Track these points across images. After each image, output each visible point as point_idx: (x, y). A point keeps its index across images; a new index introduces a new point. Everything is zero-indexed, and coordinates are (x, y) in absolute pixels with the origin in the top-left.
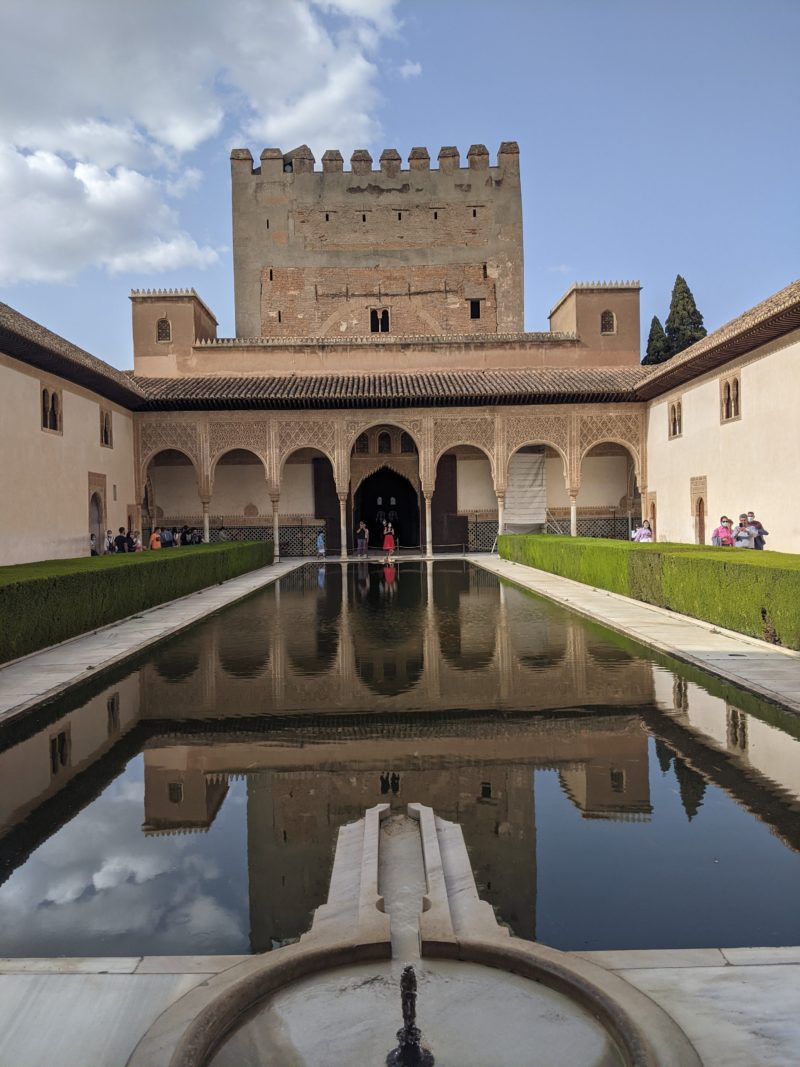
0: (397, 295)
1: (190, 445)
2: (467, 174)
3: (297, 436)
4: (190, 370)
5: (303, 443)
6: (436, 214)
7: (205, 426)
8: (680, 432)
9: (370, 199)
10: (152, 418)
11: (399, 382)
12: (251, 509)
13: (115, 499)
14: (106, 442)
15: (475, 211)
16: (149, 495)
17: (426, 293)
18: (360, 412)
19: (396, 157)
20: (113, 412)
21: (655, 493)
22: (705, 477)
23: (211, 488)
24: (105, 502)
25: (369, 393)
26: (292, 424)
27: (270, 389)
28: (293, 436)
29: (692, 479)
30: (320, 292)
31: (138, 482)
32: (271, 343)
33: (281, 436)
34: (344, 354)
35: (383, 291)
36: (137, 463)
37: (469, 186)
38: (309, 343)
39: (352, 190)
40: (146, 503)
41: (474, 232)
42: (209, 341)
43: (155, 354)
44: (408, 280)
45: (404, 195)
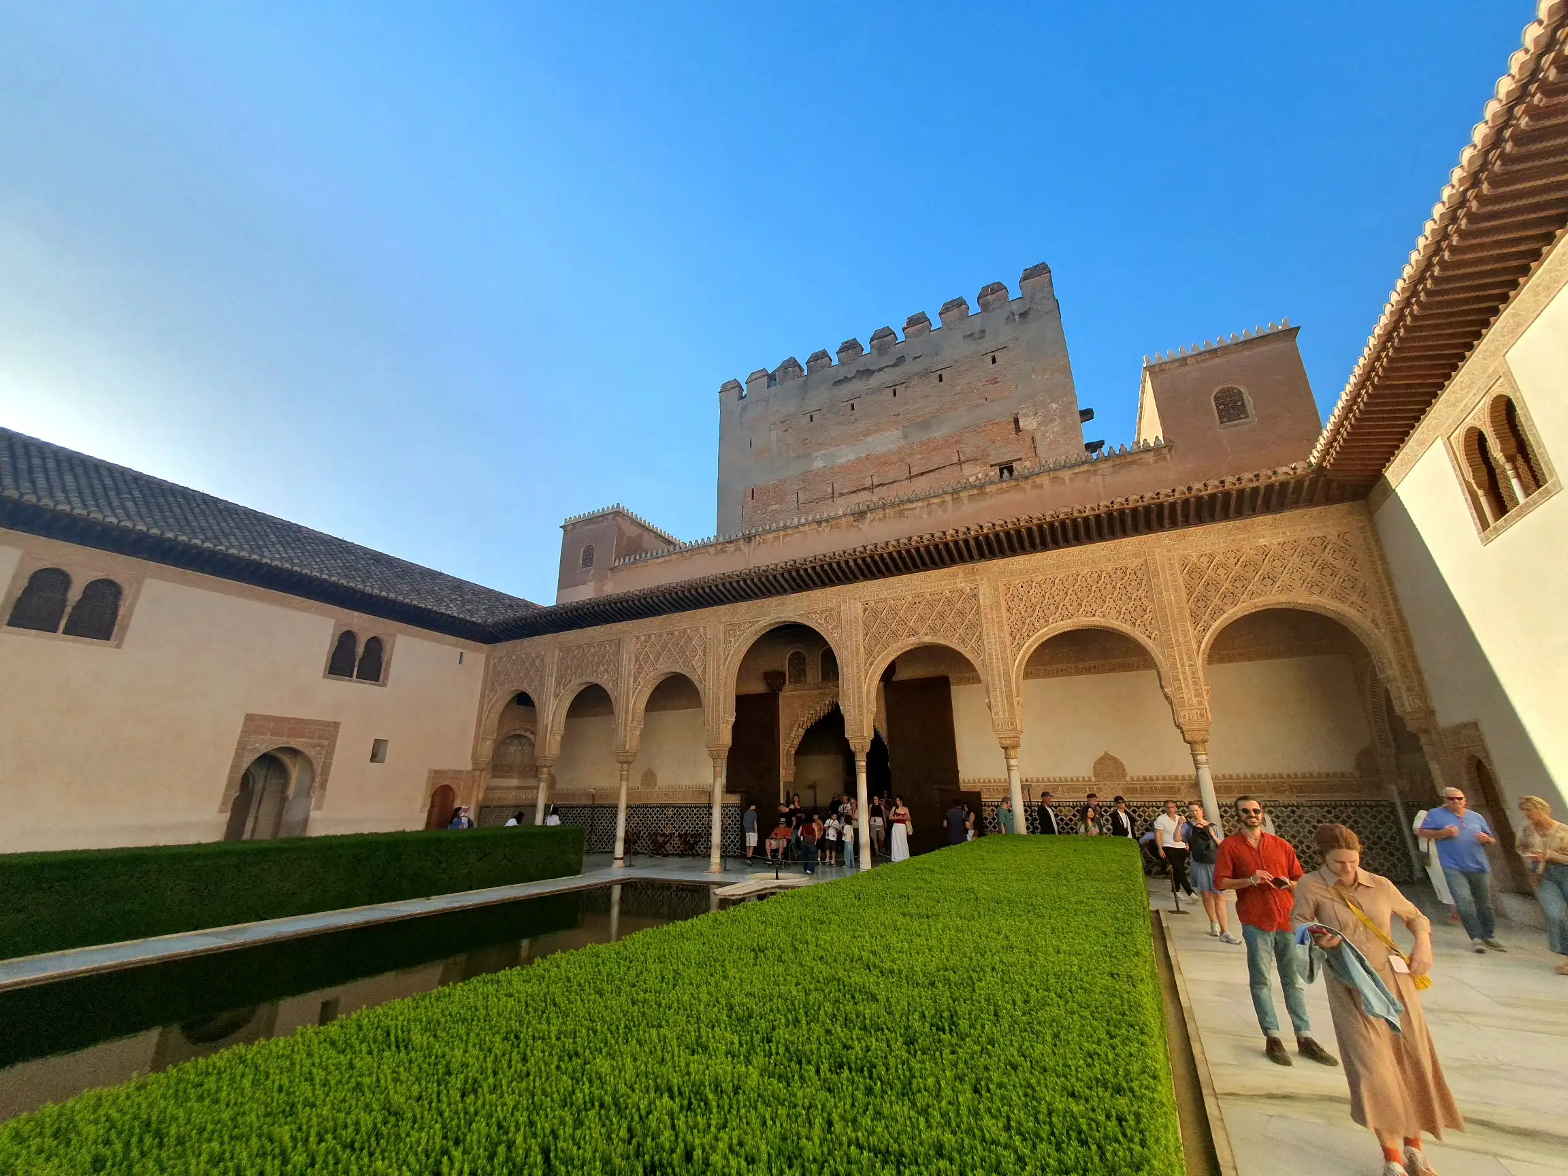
0: (895, 482)
1: (536, 683)
2: (979, 319)
3: (657, 655)
5: (663, 667)
6: (940, 376)
7: (553, 654)
9: (859, 385)
10: (504, 650)
15: (993, 357)
17: (931, 471)
18: (743, 606)
19: (889, 333)
24: (323, 766)
26: (653, 638)
28: (652, 656)
30: (801, 501)
31: (477, 737)
33: (637, 658)
35: (876, 483)
36: (481, 712)
37: (983, 331)
39: (838, 383)
41: (994, 381)
43: (578, 582)
44: (909, 461)
45: (900, 367)
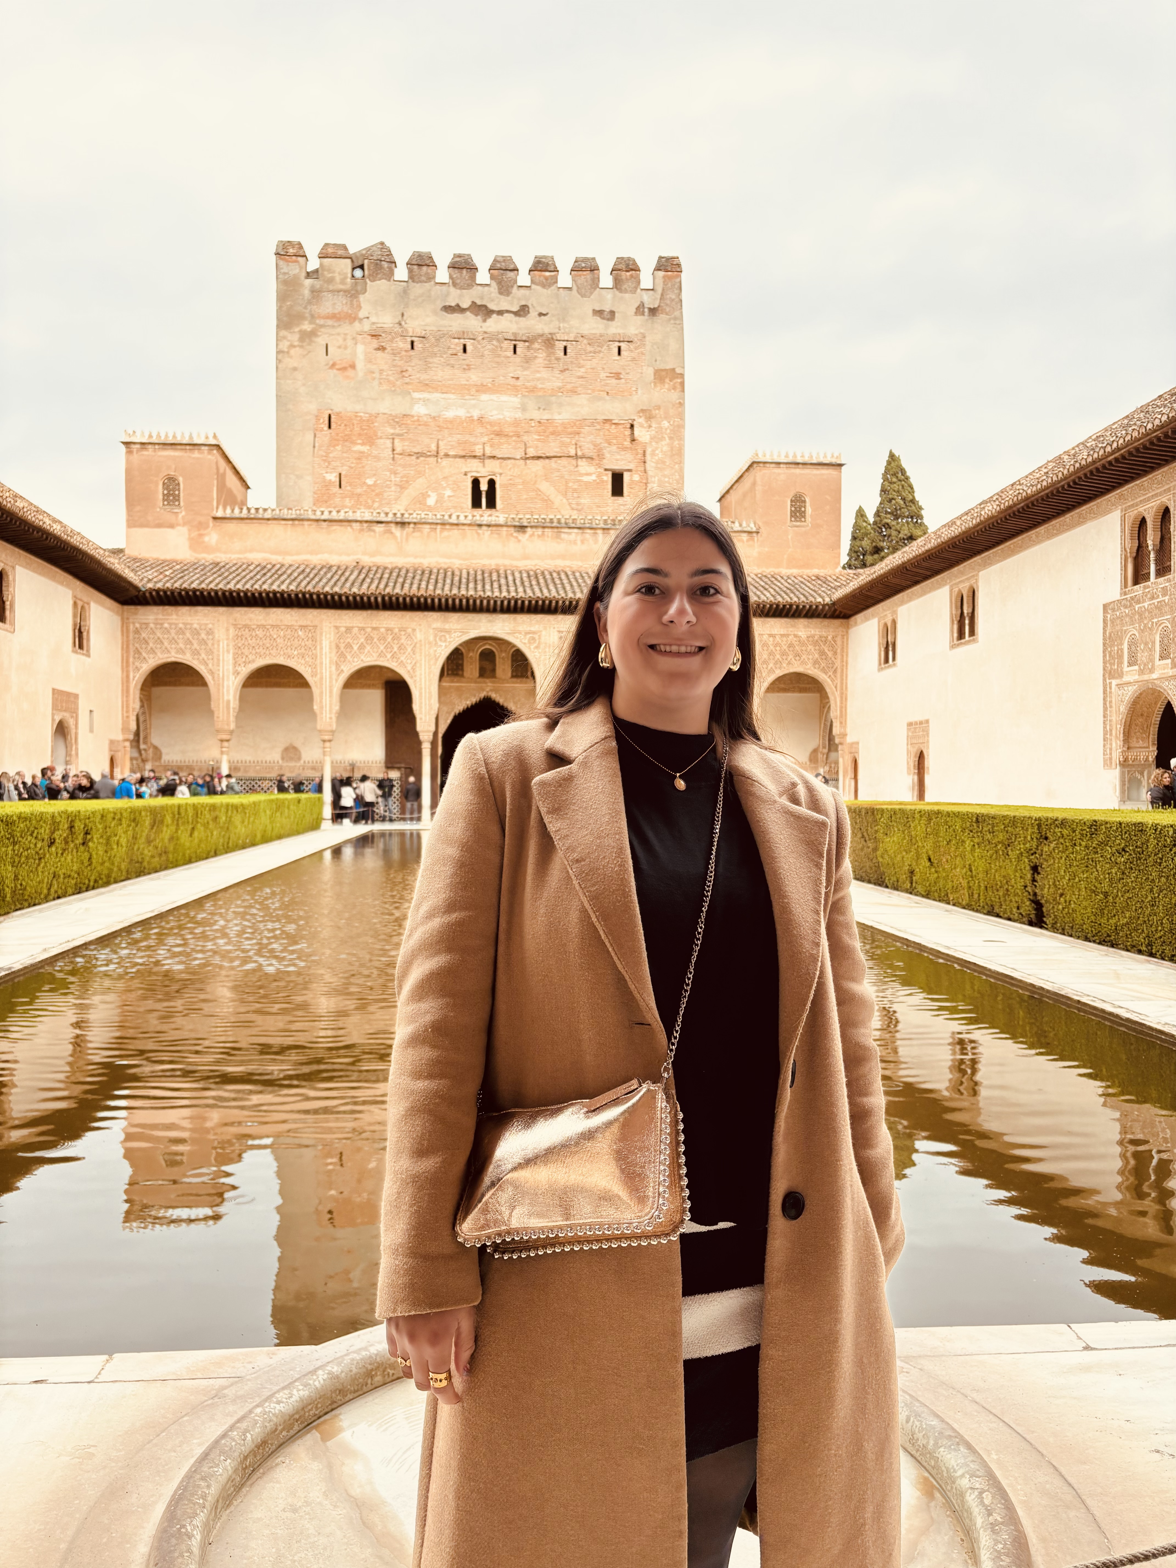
0: (509, 458)
1: (203, 656)
2: (609, 295)
3: (362, 647)
4: (208, 549)
5: (369, 659)
6: (565, 348)
7: (228, 630)
8: (894, 659)
9: (472, 322)
10: (151, 615)
11: (510, 578)
12: (291, 752)
13: (91, 731)
14: (81, 647)
15: (619, 348)
16: (141, 728)
17: (548, 457)
18: (454, 617)
19: (512, 267)
20: (93, 605)
21: (858, 743)
22: (927, 721)
23: (232, 719)
24: (76, 734)
25: (467, 589)
26: (355, 630)
27: (324, 580)
28: (355, 648)
29: (910, 724)
30: (398, 449)
31: (126, 706)
32: (326, 516)
33: (338, 647)
34: (433, 534)
35: (489, 451)
36: (126, 680)
37: (612, 313)
38: (382, 518)
39: (448, 309)
40: (137, 739)
41: (617, 375)
42: (237, 511)
43: (159, 526)
44: (525, 438)
45: (522, 320)
